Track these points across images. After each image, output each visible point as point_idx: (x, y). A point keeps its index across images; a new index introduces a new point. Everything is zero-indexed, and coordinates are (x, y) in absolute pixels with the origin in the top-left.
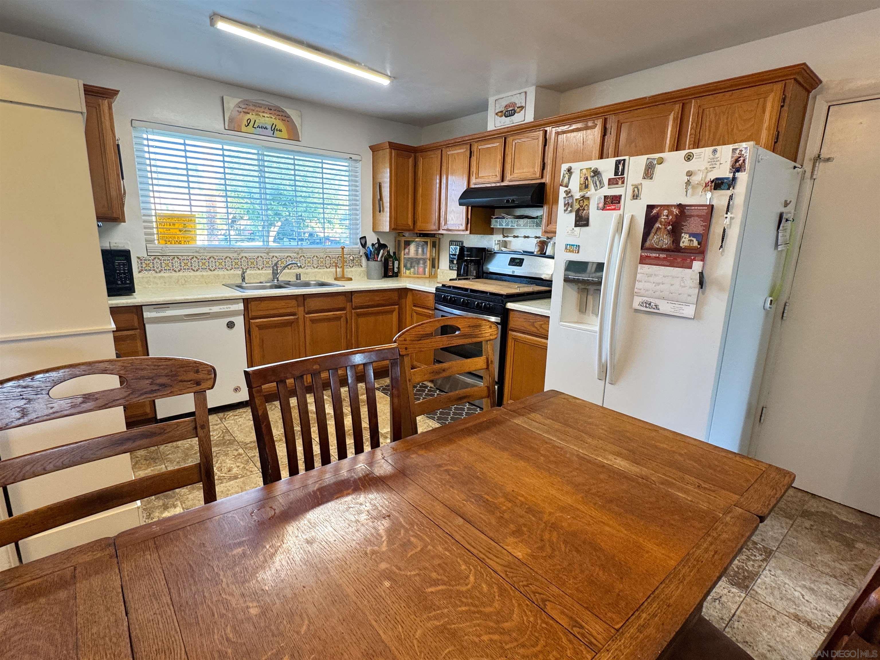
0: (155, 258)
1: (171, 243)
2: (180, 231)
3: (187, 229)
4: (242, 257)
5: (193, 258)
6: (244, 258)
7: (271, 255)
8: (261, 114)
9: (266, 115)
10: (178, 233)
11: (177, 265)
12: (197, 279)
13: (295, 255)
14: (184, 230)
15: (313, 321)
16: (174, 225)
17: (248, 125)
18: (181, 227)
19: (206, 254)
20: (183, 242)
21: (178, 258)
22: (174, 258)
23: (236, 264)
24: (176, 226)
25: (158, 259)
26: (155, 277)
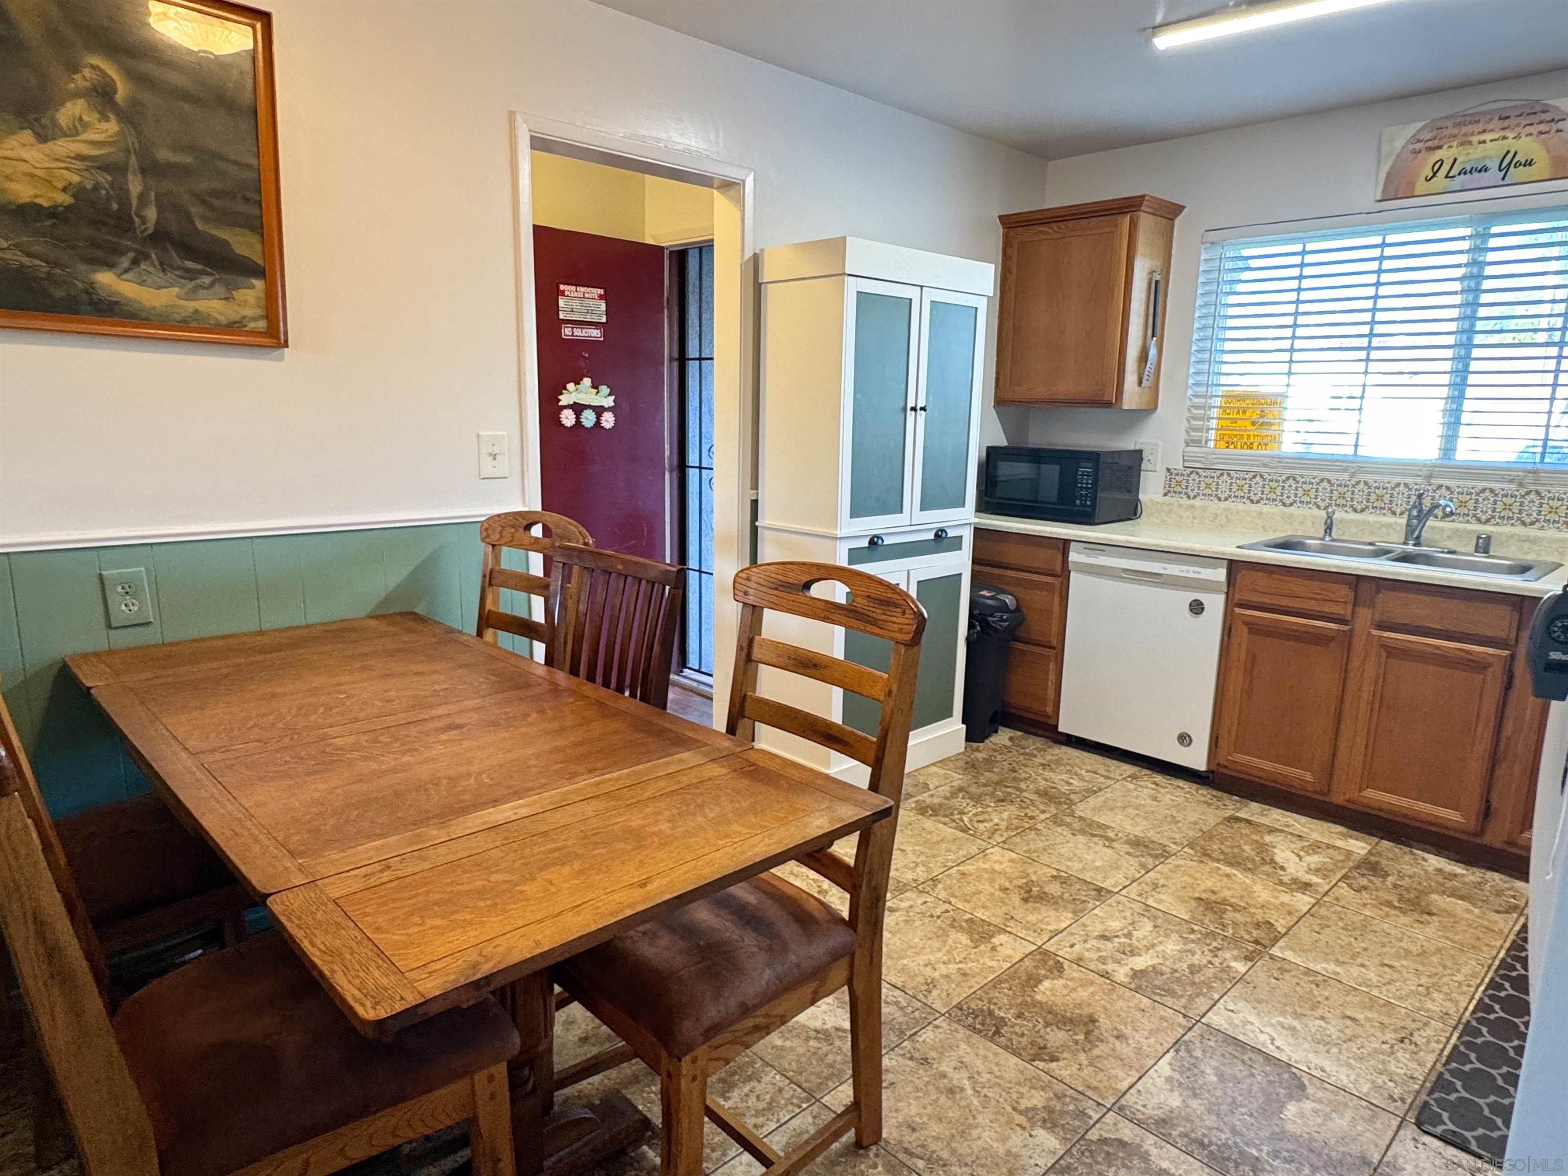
0: (1192, 473)
1: (1235, 447)
2: (1254, 423)
3: (1265, 420)
4: (1358, 483)
5: (1255, 476)
6: (1362, 485)
7: (1436, 482)
8: (1475, 139)
9: (1488, 137)
10: (1249, 427)
11: (1224, 487)
12: (1248, 519)
13: (1505, 485)
14: (1261, 423)
15: (1392, 652)
16: (1244, 412)
17: (1434, 175)
18: (1255, 417)
19: (1280, 471)
20: (1255, 445)
21: (1229, 475)
22: (1222, 475)
23: (1342, 496)
24: (1248, 415)
25: (1197, 473)
26: (1181, 506)
